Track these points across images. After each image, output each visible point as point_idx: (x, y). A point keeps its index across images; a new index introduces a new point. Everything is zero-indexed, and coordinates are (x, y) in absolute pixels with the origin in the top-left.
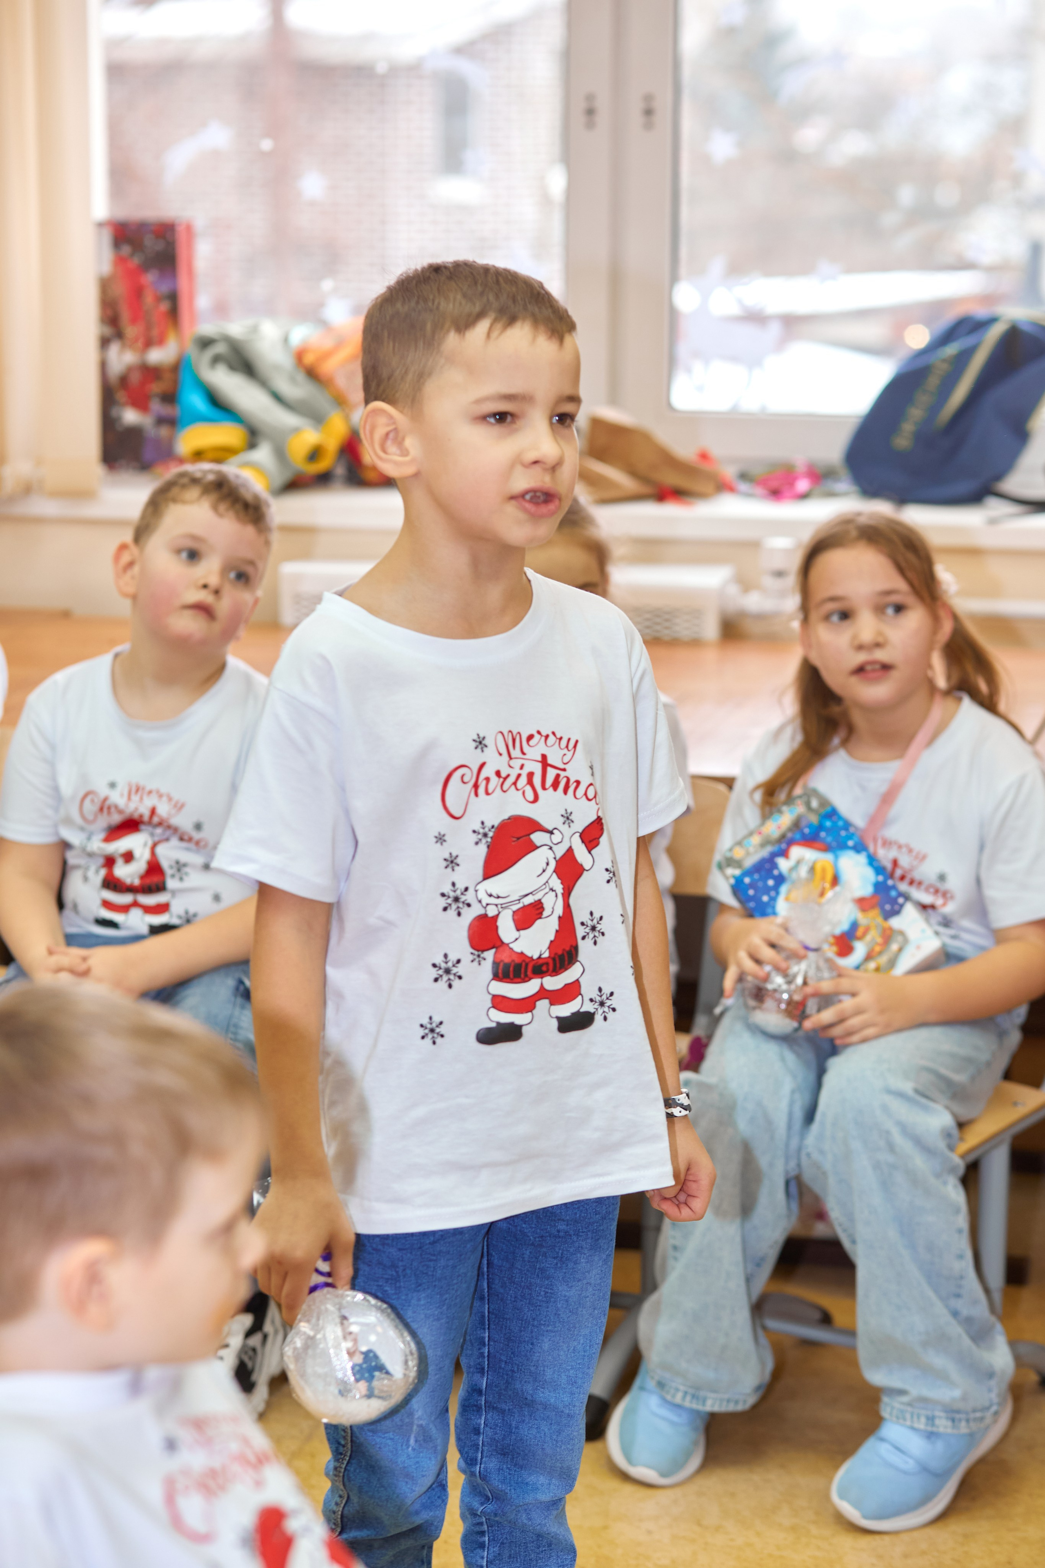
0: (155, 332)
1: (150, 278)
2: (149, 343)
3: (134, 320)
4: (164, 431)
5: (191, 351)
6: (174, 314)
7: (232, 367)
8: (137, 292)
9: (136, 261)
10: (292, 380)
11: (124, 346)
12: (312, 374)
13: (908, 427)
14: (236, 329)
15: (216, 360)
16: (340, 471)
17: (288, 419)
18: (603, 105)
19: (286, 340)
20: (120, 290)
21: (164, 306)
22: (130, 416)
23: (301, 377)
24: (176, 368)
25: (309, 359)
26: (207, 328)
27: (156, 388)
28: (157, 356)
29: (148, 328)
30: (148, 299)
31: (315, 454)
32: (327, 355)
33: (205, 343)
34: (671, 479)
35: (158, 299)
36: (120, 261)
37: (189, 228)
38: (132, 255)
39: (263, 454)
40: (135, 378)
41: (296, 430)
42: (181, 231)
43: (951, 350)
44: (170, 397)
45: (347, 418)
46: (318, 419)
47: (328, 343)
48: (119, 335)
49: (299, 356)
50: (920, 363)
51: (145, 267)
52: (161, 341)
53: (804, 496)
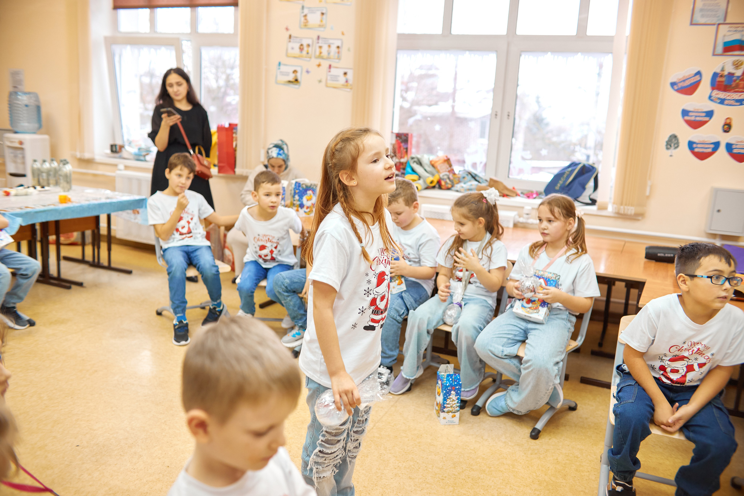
0: (403, 156)
1: (402, 144)
2: (401, 158)
3: (399, 152)
5: (410, 160)
6: (407, 152)
7: (417, 164)
8: (400, 147)
9: (400, 141)
10: (429, 167)
11: (396, 158)
12: (433, 166)
13: (559, 185)
14: (419, 156)
15: (414, 162)
16: (437, 186)
17: (427, 175)
18: (499, 114)
19: (429, 159)
20: (396, 146)
21: (405, 150)
23: (431, 167)
24: (406, 163)
25: (433, 163)
26: (413, 156)
27: (402, 167)
28: (403, 160)
29: (401, 154)
30: (402, 149)
31: (432, 182)
32: (436, 162)
33: (412, 158)
34: (506, 192)
35: (404, 149)
36: (397, 141)
37: (411, 135)
39: (421, 181)
40: (398, 165)
41: (428, 177)
42: (410, 135)
43: (570, 169)
44: (404, 169)
45: (439, 175)
46: (433, 175)
47: (437, 160)
48: (395, 156)
49: (431, 162)
50: (563, 171)
51: (402, 142)
52: (403, 157)
53: (535, 198)
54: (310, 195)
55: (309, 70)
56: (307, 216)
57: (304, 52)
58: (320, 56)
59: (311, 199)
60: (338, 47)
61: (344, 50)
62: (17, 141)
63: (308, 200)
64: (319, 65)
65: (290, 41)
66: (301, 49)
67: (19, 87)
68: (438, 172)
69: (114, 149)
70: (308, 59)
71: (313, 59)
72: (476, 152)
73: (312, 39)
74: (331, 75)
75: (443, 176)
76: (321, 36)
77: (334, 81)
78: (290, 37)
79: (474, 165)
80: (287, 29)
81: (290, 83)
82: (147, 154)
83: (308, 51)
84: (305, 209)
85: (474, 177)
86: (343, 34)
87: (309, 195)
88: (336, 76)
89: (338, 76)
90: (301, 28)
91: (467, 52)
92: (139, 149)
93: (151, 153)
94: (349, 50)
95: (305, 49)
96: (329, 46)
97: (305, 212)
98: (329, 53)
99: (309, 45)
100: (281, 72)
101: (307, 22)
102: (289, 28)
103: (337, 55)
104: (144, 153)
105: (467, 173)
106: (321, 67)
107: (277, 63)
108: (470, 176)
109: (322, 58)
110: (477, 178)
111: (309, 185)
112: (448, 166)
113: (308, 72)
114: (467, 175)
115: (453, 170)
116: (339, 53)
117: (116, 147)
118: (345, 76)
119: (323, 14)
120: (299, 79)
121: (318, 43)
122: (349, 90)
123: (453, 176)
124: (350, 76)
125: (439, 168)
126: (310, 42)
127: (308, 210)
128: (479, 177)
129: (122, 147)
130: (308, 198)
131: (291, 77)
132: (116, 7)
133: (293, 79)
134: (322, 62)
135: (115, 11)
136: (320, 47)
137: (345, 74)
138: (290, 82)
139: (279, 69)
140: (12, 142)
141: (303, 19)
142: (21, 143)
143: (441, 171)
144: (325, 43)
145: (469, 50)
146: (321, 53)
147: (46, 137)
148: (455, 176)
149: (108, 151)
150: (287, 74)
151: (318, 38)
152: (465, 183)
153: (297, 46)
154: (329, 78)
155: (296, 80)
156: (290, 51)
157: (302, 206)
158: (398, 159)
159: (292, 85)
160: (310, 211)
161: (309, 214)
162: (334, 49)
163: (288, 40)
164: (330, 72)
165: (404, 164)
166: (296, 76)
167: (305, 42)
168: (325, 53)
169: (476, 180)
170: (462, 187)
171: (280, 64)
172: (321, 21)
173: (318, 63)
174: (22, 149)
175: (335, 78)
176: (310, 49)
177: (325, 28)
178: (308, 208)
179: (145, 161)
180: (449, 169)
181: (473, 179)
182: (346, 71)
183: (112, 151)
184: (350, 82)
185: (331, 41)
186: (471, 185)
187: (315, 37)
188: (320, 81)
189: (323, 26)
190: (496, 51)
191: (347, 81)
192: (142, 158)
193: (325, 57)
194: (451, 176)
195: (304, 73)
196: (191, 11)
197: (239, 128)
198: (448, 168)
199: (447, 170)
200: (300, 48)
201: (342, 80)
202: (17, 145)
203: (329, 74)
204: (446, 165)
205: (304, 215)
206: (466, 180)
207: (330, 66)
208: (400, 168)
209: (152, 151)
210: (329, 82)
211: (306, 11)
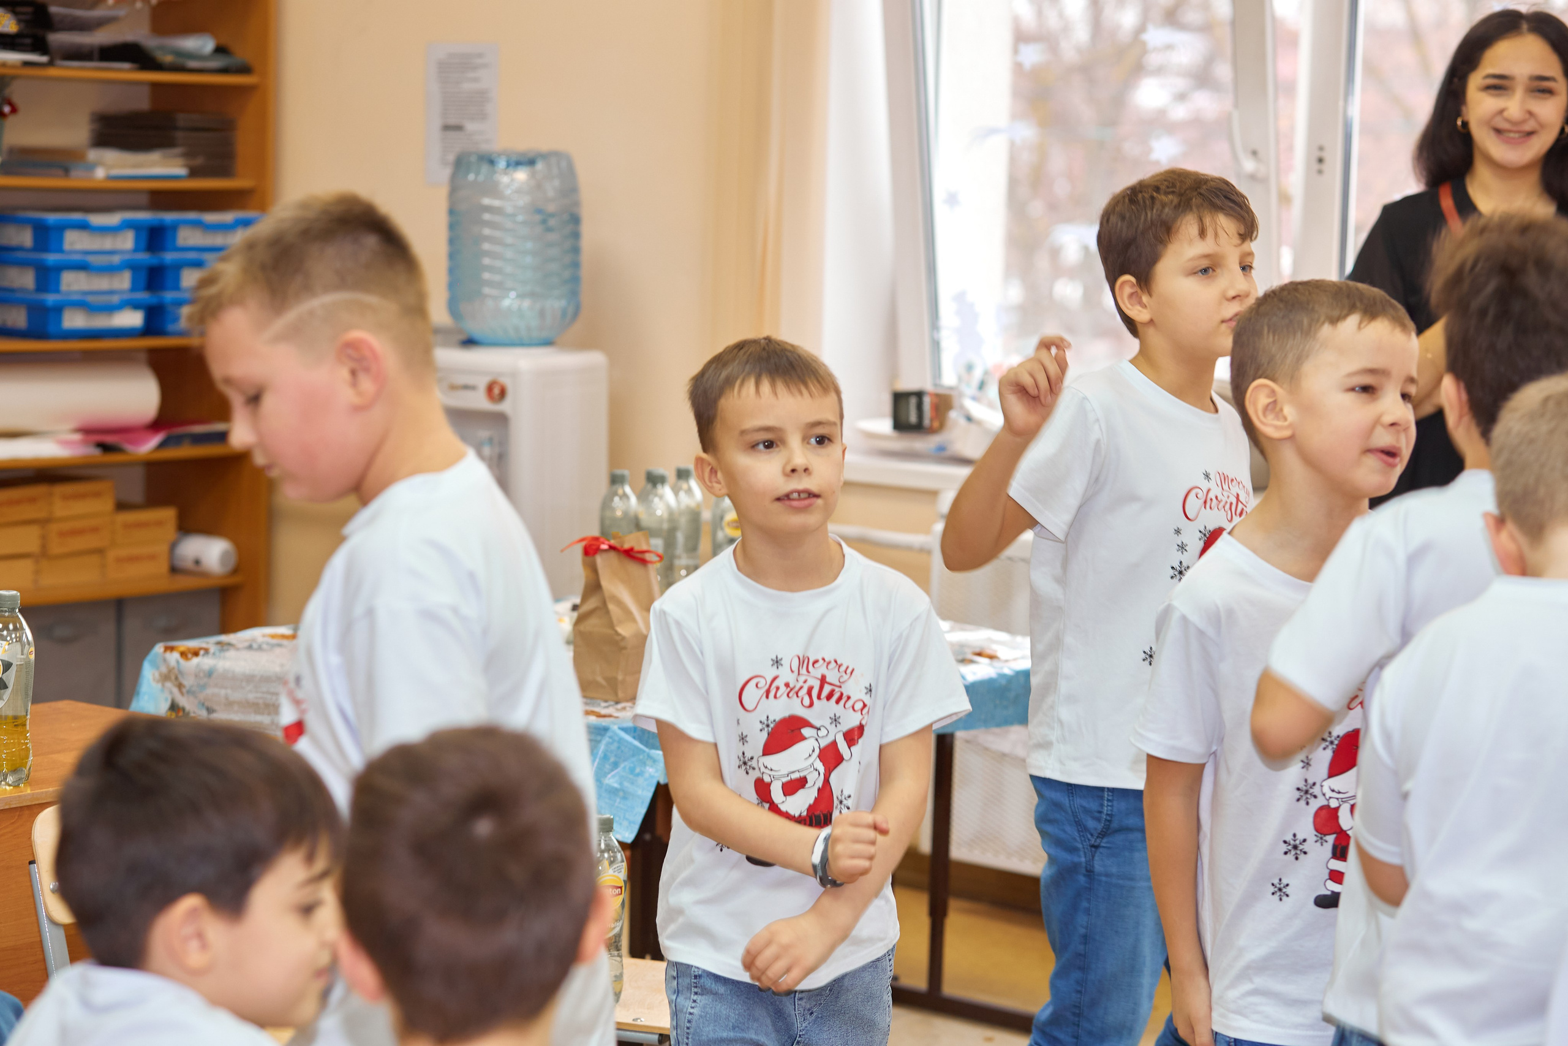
62: (482, 383)
67: (470, 126)
69: (913, 418)
117: (920, 407)
129: (944, 403)
140: (453, 387)
142: (497, 391)
147: (595, 358)
149: (885, 426)
174: (501, 420)
183: (900, 425)
202: (479, 401)
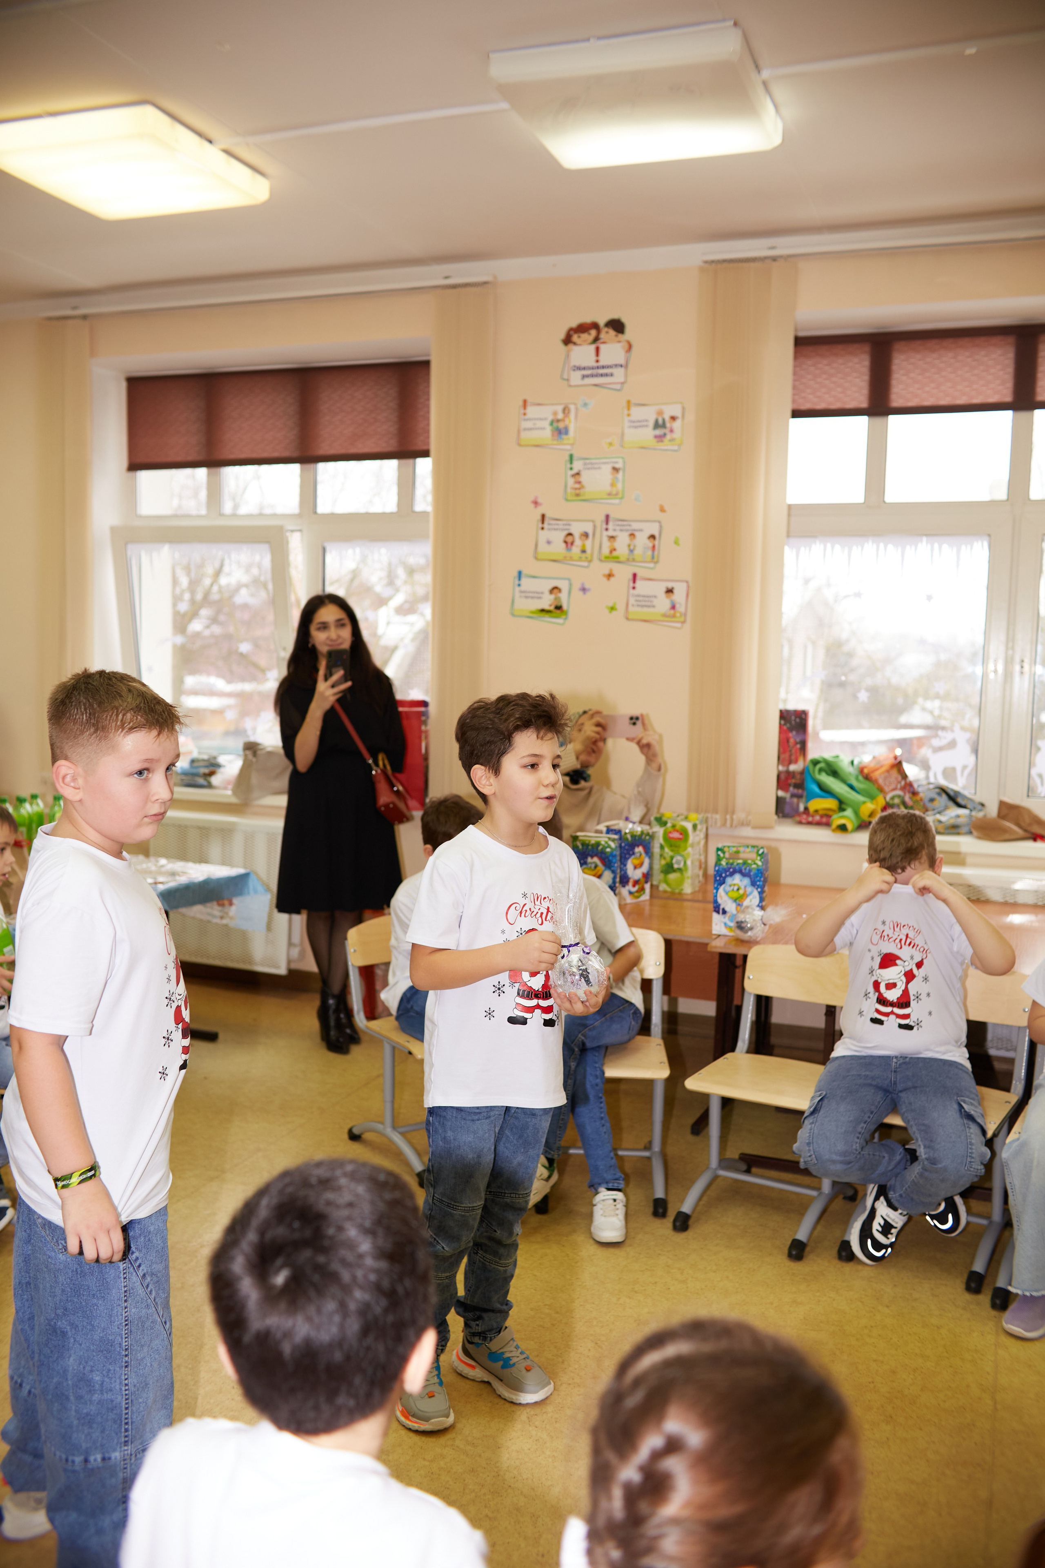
0: (793, 758)
1: (792, 734)
2: (790, 762)
4: (795, 800)
5: (811, 766)
6: (803, 750)
7: (828, 774)
8: (787, 740)
9: (785, 728)
10: (857, 779)
12: (867, 778)
14: (829, 758)
15: (821, 770)
17: (860, 798)
18: (1001, 664)
19: (852, 763)
21: (798, 746)
22: (781, 793)
23: (861, 778)
24: (802, 773)
25: (866, 771)
26: (817, 756)
27: (792, 782)
28: (793, 768)
29: (790, 756)
30: (792, 743)
32: (877, 769)
33: (815, 763)
35: (798, 743)
38: (785, 724)
39: (849, 812)
40: (783, 777)
41: (864, 803)
42: (809, 714)
44: (800, 785)
45: (885, 798)
46: (872, 798)
47: (872, 765)
48: (784, 758)
49: (861, 771)
51: (790, 730)
52: (796, 762)
54: (641, 855)
55: (587, 586)
56: (635, 901)
57: (576, 550)
58: (612, 557)
59: (641, 865)
60: (653, 537)
61: (665, 544)
63: (635, 868)
64: (610, 576)
65: (543, 528)
66: (569, 542)
68: (881, 790)
70: (586, 564)
71: (596, 561)
72: (952, 744)
73: (593, 521)
74: (638, 596)
75: (892, 798)
76: (612, 516)
77: (643, 606)
78: (543, 516)
79: (949, 772)
80: (536, 503)
81: (543, 614)
82: (212, 773)
83: (584, 546)
84: (630, 887)
85: (954, 799)
86: (662, 510)
87: (638, 855)
88: (648, 597)
89: (655, 597)
90: (567, 500)
91: (924, 539)
92: (193, 761)
93: (221, 770)
94: (676, 542)
95: (578, 542)
96: (632, 535)
97: (631, 893)
98: (631, 551)
99: (586, 535)
100: (521, 592)
101: (582, 487)
102: (540, 500)
103: (650, 553)
104: (206, 771)
105: (937, 790)
106: (612, 579)
107: (516, 574)
108: (944, 796)
109: (617, 560)
110: (960, 800)
111: (639, 833)
112: (900, 778)
113: (584, 590)
114: (939, 794)
115: (910, 785)
116: (654, 547)
118: (667, 597)
119: (616, 470)
120: (565, 607)
121: (607, 529)
122: (679, 625)
123: (910, 798)
124: (679, 596)
125: (881, 781)
126: (588, 528)
127: (637, 888)
128: (964, 797)
130: (637, 862)
131: (547, 602)
132: (134, 466)
133: (551, 605)
134: (616, 568)
135: (131, 474)
136: (612, 538)
137: (670, 591)
138: (543, 610)
139: (519, 585)
141: (571, 481)
143: (886, 789)
144: (621, 530)
145: (926, 535)
146: (613, 550)
148: (915, 798)
150: (538, 595)
151: (607, 517)
152: (939, 813)
153: (558, 537)
154: (632, 601)
155: (559, 608)
156: (543, 548)
157: (624, 880)
158: (783, 765)
159: (547, 618)
160: (637, 891)
161: (638, 897)
162: (642, 540)
163: (540, 525)
164: (634, 588)
165: (798, 777)
166: (557, 599)
167: (577, 529)
168: (622, 550)
169: (959, 806)
170: (940, 822)
171: (520, 573)
172: (612, 485)
173: (607, 572)
175: (647, 601)
176: (588, 543)
177: (622, 498)
178: (636, 883)
179: (210, 786)
180: (903, 783)
181: (951, 804)
182: (670, 585)
184: (681, 608)
185: (635, 526)
186: (958, 816)
187: (603, 518)
188: (612, 609)
189: (617, 494)
190: (989, 535)
191: (673, 607)
192: (201, 781)
193: (622, 559)
194: (907, 798)
195: (577, 593)
196: (302, 470)
197: (432, 709)
198: (900, 782)
199: (899, 786)
200: (566, 542)
201: (663, 604)
203: (632, 591)
204: (894, 773)
205: (629, 900)
206: (936, 804)
207: (635, 576)
208: (790, 785)
209: (224, 766)
210: (631, 608)
211: (577, 466)
